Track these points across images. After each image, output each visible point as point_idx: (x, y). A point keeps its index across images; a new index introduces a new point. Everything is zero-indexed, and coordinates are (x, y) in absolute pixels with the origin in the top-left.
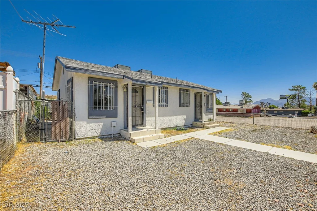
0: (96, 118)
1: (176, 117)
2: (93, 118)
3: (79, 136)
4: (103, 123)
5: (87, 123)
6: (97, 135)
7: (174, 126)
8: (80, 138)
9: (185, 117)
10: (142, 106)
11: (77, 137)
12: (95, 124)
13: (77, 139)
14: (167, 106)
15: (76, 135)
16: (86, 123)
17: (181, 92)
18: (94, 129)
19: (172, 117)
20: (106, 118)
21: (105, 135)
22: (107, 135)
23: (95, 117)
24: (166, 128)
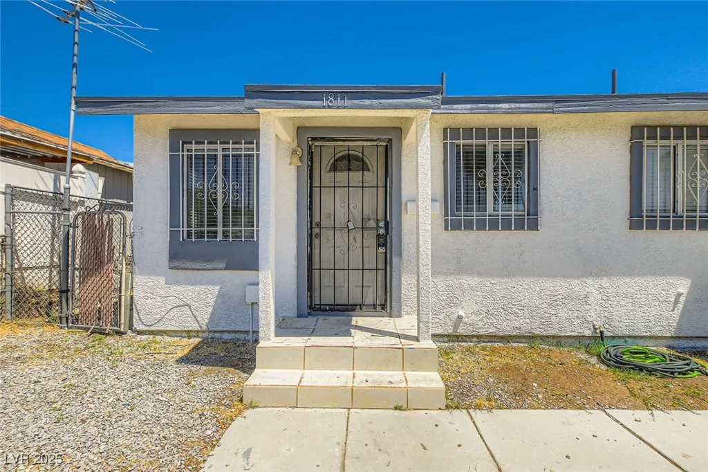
0: (193, 269)
1: (604, 282)
2: (183, 266)
3: (143, 323)
4: (217, 288)
5: (166, 283)
6: (195, 327)
7: (588, 333)
8: (146, 328)
9: (683, 286)
10: (382, 224)
11: (138, 326)
12: (190, 288)
13: (140, 333)
14: (534, 226)
15: (134, 320)
16: (162, 280)
17: (646, 142)
18: (188, 305)
19: (575, 282)
20: (227, 268)
21: (228, 332)
22: (235, 332)
23: (188, 265)
24: (531, 338)
